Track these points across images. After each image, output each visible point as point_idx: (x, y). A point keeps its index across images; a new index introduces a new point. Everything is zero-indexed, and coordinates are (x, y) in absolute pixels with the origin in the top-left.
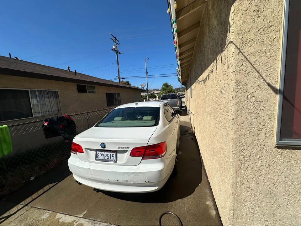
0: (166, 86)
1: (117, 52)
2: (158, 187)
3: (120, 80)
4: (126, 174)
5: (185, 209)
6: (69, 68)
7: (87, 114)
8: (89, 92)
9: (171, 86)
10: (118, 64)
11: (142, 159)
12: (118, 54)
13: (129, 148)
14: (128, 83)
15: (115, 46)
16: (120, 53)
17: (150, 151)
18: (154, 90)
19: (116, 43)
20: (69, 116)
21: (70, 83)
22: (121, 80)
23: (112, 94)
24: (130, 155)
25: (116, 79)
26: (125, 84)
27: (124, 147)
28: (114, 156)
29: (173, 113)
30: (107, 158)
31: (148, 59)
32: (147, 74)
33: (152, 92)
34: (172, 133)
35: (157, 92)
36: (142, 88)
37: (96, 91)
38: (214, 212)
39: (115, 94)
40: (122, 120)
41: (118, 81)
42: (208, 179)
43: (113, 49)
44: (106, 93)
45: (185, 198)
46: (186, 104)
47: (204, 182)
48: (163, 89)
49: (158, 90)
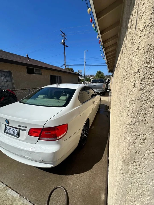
0: (99, 72)
1: (65, 45)
2: (53, 165)
3: (65, 67)
4: (23, 151)
5: (78, 186)
6: (27, 55)
7: (29, 90)
8: (36, 74)
9: (103, 73)
10: (65, 55)
11: (39, 139)
12: (66, 47)
13: (27, 128)
14: (72, 70)
15: (63, 40)
16: (67, 46)
17: (46, 133)
18: (91, 76)
19: (64, 38)
20: (12, 91)
21: (21, 66)
22: (67, 67)
23: (55, 76)
24: (29, 134)
25: (63, 66)
26: (69, 70)
27: (22, 126)
28: (17, 132)
29: (93, 94)
30: (12, 132)
31: (87, 51)
32: (85, 63)
33: (88, 77)
34: (82, 114)
35: (92, 77)
36: (79, 74)
37: (42, 74)
38: (103, 197)
39: (57, 76)
40: (44, 98)
41: (64, 68)
42: (108, 157)
43: (62, 43)
44: (50, 75)
45: (81, 174)
46: (111, 88)
47: (104, 160)
48: (97, 75)
49: (94, 76)
